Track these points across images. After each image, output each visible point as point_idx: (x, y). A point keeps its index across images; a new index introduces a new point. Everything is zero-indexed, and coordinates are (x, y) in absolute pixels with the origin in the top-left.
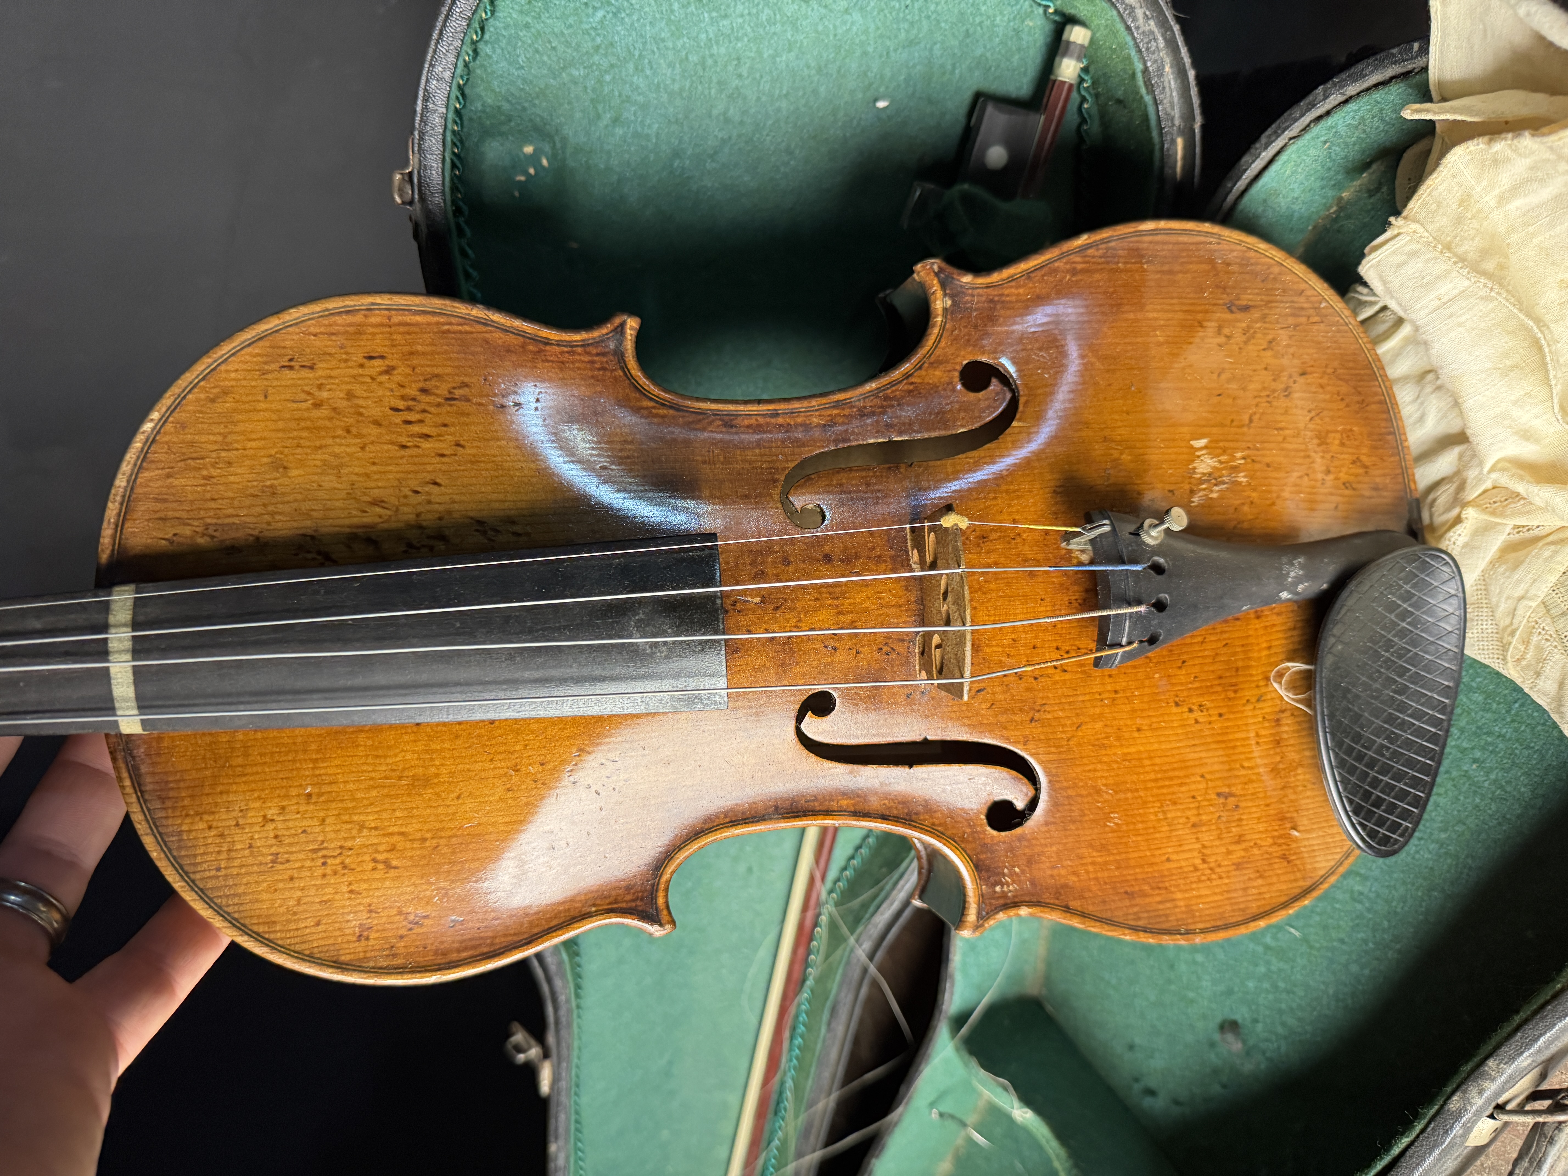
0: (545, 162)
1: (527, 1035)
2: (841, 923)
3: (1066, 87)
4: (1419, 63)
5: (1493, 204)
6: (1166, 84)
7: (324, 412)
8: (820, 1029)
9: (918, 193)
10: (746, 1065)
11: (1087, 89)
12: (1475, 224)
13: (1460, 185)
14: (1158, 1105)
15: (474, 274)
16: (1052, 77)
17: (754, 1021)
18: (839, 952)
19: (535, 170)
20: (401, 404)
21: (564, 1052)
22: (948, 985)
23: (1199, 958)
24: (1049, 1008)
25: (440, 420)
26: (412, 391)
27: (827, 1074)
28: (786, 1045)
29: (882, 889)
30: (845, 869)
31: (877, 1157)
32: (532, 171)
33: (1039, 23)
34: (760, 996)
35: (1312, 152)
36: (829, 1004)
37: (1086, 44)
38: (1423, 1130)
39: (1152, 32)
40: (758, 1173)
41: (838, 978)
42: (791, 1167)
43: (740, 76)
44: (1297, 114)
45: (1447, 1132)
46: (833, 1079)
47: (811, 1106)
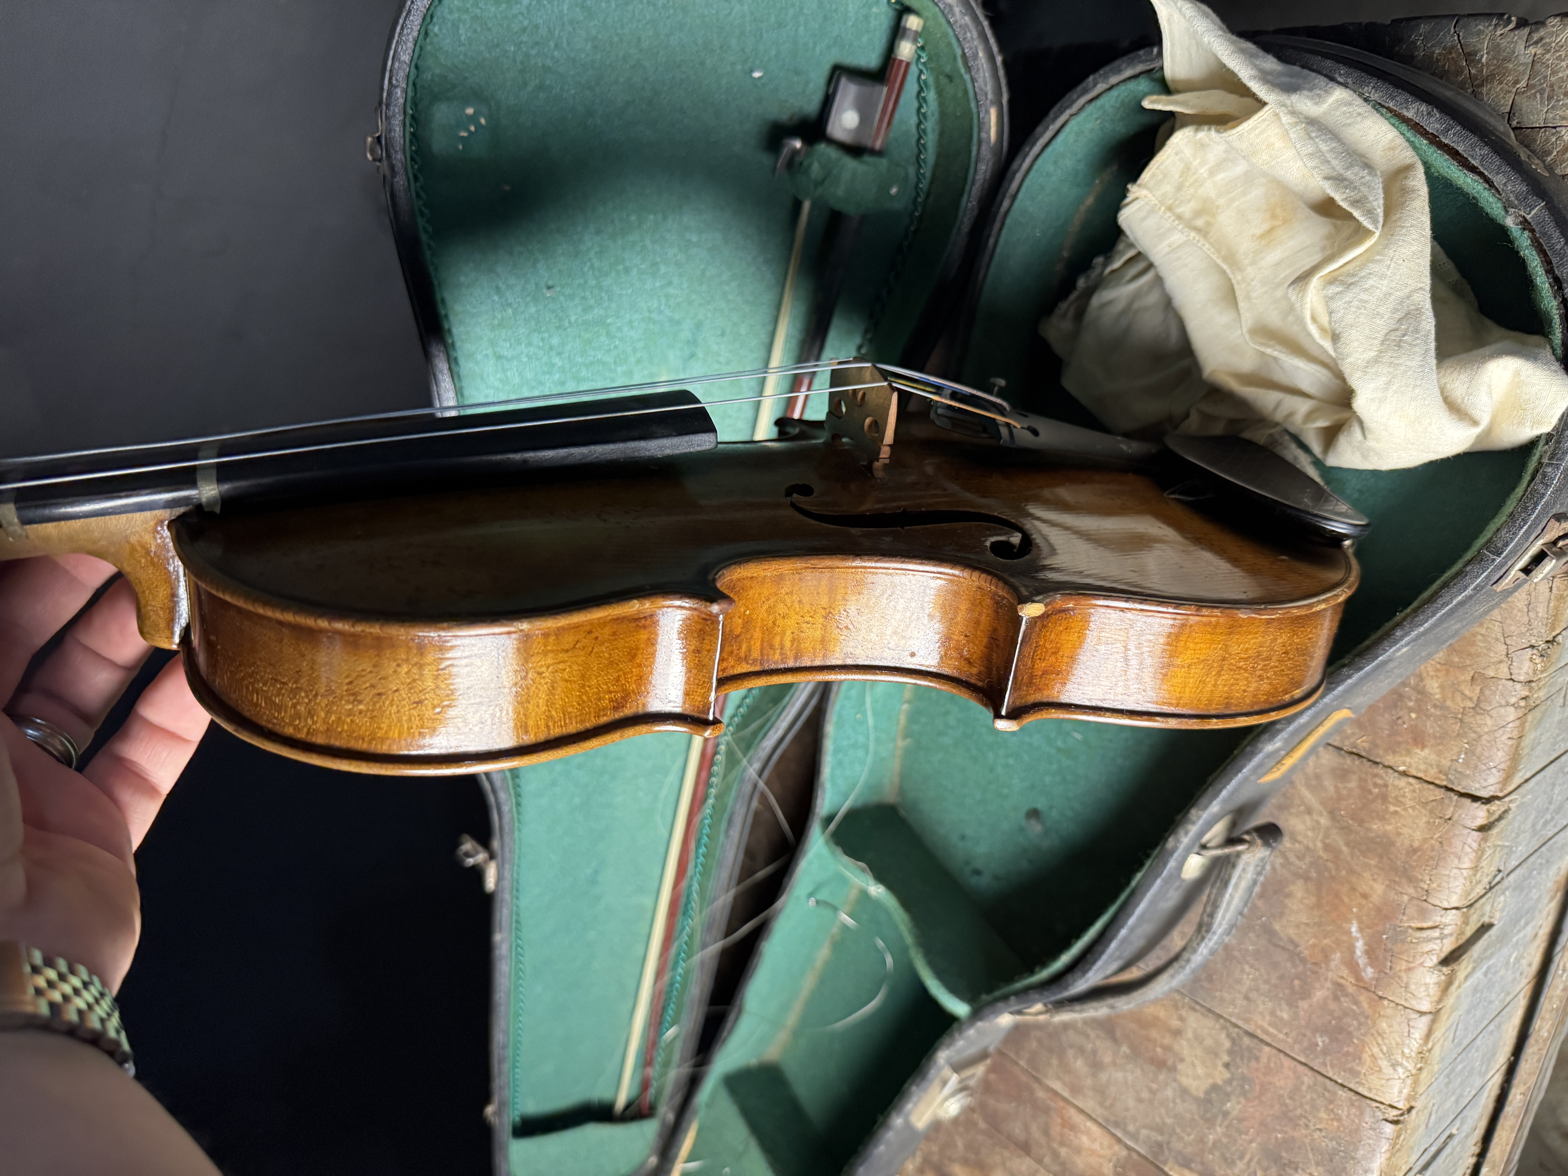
0: (483, 121)
1: (475, 843)
2: (736, 748)
3: (905, 63)
4: (1156, 65)
5: (1205, 175)
6: (980, 66)
8: (719, 837)
9: (786, 150)
10: (659, 872)
11: (923, 63)
12: (1192, 191)
13: (1181, 160)
14: (984, 882)
15: (426, 211)
16: (893, 56)
17: (666, 834)
18: (734, 773)
19: (476, 127)
21: (507, 854)
22: (820, 792)
23: (1011, 761)
24: (902, 812)
27: (725, 874)
28: (692, 855)
29: (768, 720)
30: (739, 706)
31: (766, 940)
32: (472, 128)
33: (883, 10)
34: (669, 814)
35: (1089, 126)
36: (726, 816)
37: (920, 29)
38: (1151, 865)
39: (967, 25)
40: (670, 964)
41: (733, 793)
42: (697, 958)
43: (641, 51)
44: (1075, 96)
45: (1165, 865)
46: (730, 878)
47: (713, 902)
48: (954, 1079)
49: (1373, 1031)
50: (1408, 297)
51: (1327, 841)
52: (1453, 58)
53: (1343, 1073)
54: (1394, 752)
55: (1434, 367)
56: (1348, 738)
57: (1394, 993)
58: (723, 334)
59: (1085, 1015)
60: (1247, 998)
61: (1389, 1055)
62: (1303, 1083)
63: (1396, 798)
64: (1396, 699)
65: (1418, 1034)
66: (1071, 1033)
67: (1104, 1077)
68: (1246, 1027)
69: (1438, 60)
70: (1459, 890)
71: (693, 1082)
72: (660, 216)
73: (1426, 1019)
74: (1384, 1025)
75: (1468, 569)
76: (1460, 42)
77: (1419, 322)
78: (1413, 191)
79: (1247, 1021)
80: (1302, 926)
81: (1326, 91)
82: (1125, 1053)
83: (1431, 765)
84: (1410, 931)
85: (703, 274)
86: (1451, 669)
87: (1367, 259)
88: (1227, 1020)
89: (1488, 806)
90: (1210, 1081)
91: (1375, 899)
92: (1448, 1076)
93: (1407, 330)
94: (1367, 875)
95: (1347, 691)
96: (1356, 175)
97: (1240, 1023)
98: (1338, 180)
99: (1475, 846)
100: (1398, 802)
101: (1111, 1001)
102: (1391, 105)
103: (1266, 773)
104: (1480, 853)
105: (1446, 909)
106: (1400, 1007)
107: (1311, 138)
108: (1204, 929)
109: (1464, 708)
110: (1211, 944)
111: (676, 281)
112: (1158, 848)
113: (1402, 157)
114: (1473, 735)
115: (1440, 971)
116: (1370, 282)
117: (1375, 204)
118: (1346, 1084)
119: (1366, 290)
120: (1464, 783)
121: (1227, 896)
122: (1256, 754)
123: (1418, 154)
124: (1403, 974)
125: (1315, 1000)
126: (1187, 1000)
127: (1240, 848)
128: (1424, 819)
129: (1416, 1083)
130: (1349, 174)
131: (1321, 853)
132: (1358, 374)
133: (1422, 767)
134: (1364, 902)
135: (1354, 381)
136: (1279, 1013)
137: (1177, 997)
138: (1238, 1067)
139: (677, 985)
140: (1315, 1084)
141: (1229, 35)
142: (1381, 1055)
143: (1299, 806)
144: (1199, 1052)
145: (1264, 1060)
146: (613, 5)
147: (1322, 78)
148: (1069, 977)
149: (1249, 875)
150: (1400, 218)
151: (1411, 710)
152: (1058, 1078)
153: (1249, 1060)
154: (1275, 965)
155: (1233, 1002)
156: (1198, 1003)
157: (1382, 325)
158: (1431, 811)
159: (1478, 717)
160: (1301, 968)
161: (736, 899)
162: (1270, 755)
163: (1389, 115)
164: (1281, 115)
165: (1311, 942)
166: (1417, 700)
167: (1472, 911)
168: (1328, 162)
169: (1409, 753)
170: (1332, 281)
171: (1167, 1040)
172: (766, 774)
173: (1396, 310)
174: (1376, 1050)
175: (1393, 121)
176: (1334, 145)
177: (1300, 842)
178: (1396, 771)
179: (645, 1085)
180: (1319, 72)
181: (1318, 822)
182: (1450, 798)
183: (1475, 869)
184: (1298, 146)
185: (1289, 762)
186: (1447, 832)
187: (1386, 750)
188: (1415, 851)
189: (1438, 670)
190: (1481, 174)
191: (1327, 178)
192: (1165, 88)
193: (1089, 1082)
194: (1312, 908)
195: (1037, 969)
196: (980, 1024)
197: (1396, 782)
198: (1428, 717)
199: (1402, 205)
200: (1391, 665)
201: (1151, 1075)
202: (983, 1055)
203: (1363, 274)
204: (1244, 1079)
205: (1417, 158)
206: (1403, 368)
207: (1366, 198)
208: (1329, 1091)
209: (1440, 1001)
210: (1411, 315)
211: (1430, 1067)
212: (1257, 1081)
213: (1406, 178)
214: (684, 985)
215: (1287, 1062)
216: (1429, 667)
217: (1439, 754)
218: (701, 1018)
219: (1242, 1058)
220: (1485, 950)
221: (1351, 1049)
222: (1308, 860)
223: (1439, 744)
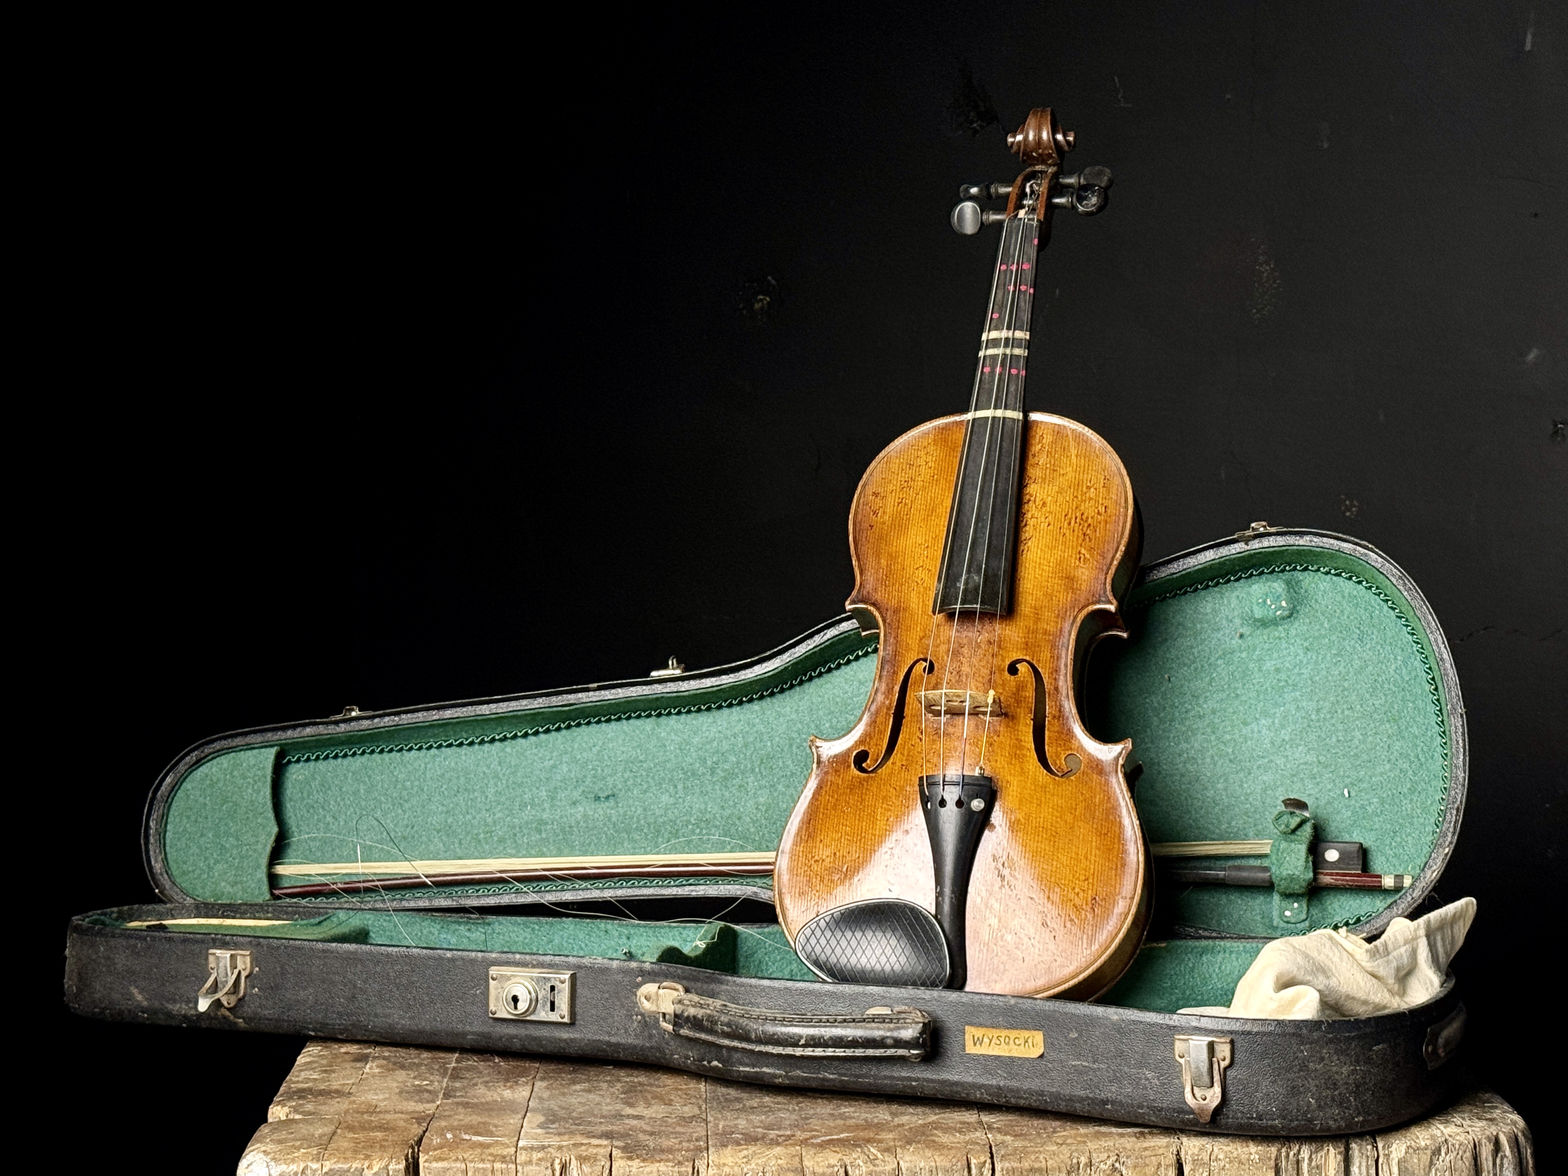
7: (1085, 489)
20: (1084, 517)
25: (1076, 529)
26: (1090, 521)
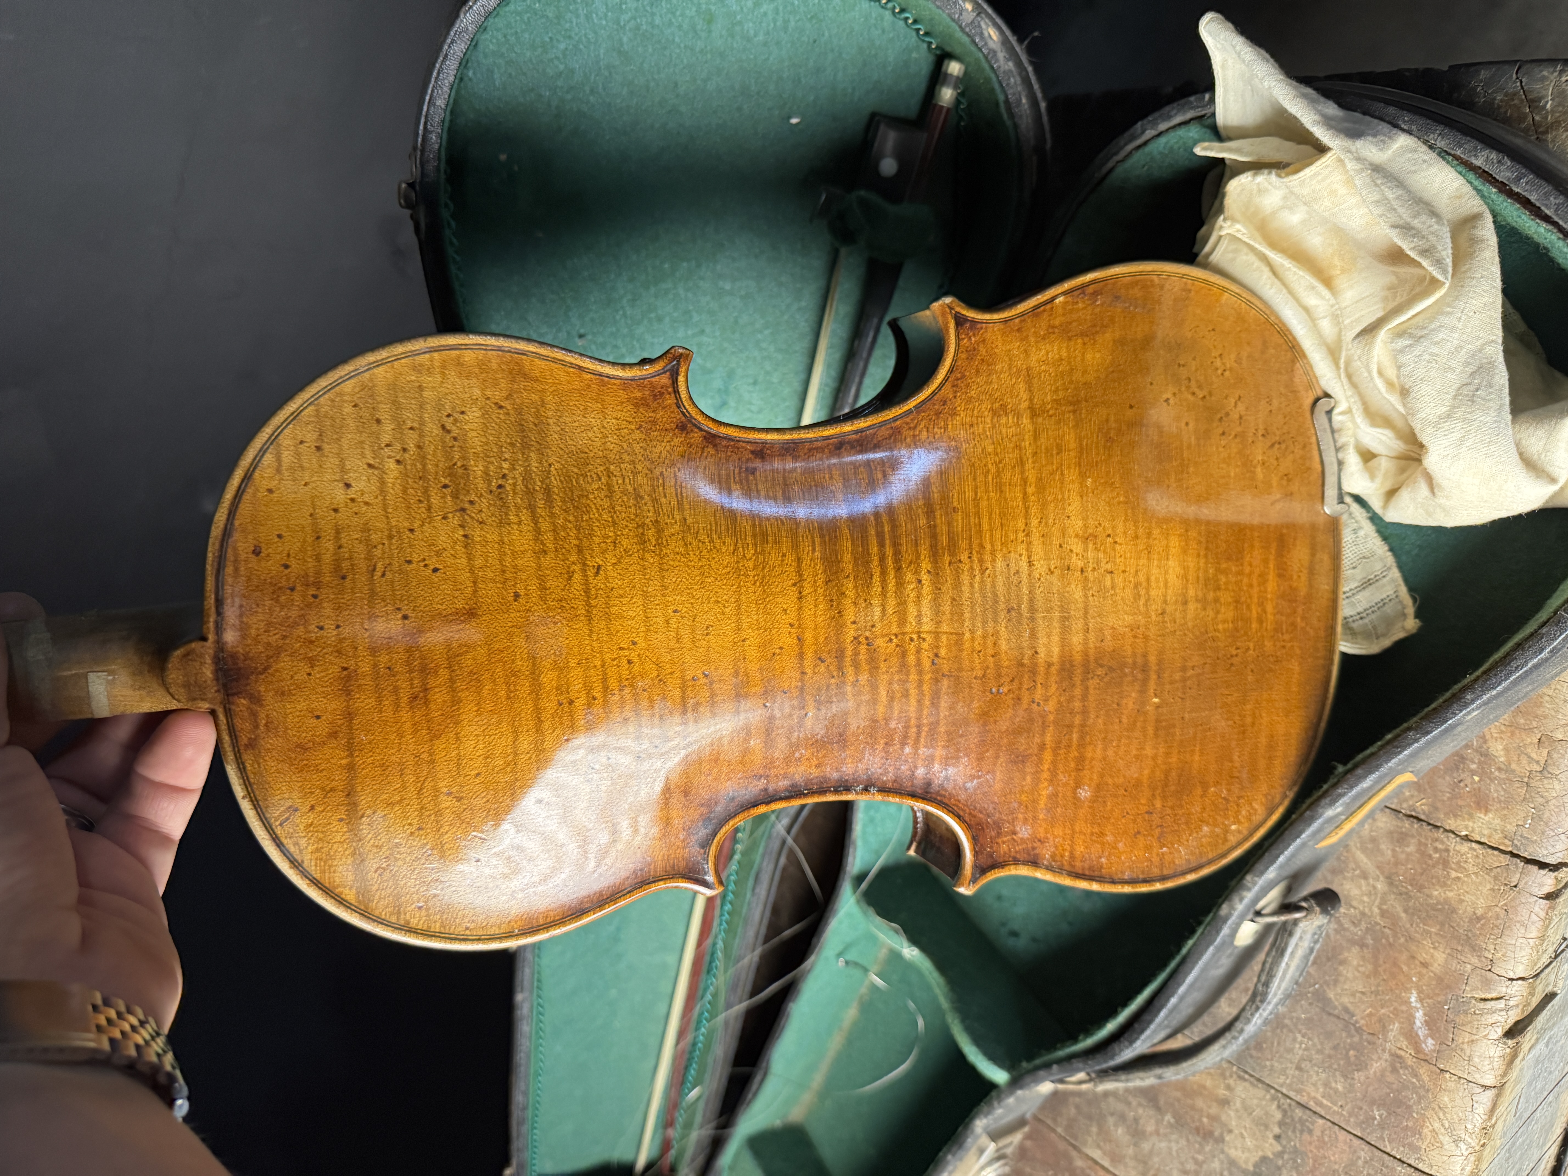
3: (944, 111)
4: (1207, 111)
6: (1023, 113)
8: (745, 894)
9: (823, 197)
11: (963, 110)
14: (1021, 944)
16: (933, 103)
22: (851, 850)
27: (751, 933)
28: (717, 912)
31: (794, 1001)
33: (924, 55)
35: (1136, 172)
36: (753, 873)
37: (961, 75)
38: (1202, 933)
39: (1010, 71)
40: (693, 1025)
41: (761, 850)
42: (721, 1018)
43: (678, 96)
44: (1122, 143)
45: (1218, 932)
46: (756, 937)
47: (738, 961)
48: (992, 1147)
49: (1433, 1105)
50: (1480, 351)
51: (1385, 907)
52: (1515, 105)
53: (1402, 1149)
54: (1456, 816)
55: (1510, 423)
56: (1406, 800)
57: (1457, 1067)
58: (755, 383)
59: (1131, 1085)
60: (1299, 1068)
61: (1450, 1130)
62: (1359, 1158)
63: (1458, 863)
64: (1458, 761)
65: (1481, 1110)
66: (1111, 1099)
67: (1146, 1146)
68: (1298, 1098)
69: (1499, 107)
70: (1525, 960)
71: (716, 1145)
72: (693, 263)
73: (1490, 1094)
74: (1446, 1099)
75: (1544, 630)
76: (1522, 87)
77: (1493, 377)
78: (1482, 241)
79: (1299, 1091)
80: (1358, 995)
81: (1390, 138)
82: (1169, 1122)
83: (1495, 830)
84: (1473, 1001)
85: (736, 322)
86: (1517, 732)
87: (1437, 310)
88: (1277, 1090)
89: (1556, 873)
90: (1260, 1153)
91: (1436, 967)
92: (1509, 1150)
93: (1480, 384)
94: (1427, 943)
95: (1411, 756)
96: (1424, 223)
97: (1292, 1094)
98: (1406, 229)
99: (1542, 914)
100: (1460, 867)
101: (1158, 1071)
102: (1458, 153)
103: (1324, 838)
104: (1547, 922)
105: (1512, 980)
106: (1462, 1081)
107: (1376, 185)
108: (1258, 998)
109: (1530, 771)
110: (1265, 1014)
111: (708, 330)
112: (1211, 915)
113: (1469, 206)
114: (1540, 800)
115: (1505, 1044)
116: (1441, 335)
117: (1444, 253)
118: (1405, 1159)
119: (1437, 343)
120: (1531, 850)
121: (1283, 965)
122: (1317, 819)
123: (1487, 204)
124: (1465, 1046)
125: (1372, 1072)
126: (1235, 1069)
127: (1297, 915)
128: (1488, 886)
129: (1479, 1160)
130: (1416, 223)
131: (1378, 919)
132: (1429, 430)
133: (1486, 832)
134: (1424, 971)
135: (1424, 437)
136: (1333, 1085)
137: (1225, 1065)
138: (1290, 1140)
139: (700, 1045)
140: (1371, 1159)
141: (1289, 81)
142: (1442, 1130)
143: (1354, 870)
144: (1248, 1123)
145: (1317, 1133)
146: (650, 50)
147: (1385, 125)
148: (1116, 1046)
149: (1306, 944)
150: (1470, 269)
151: (1473, 773)
152: (1099, 1147)
153: (1302, 1132)
154: (1329, 1035)
155: (1283, 1072)
156: (1246, 1072)
157: (1454, 379)
158: (1496, 878)
159: (1546, 781)
160: (1356, 1039)
161: (763, 957)
162: (1330, 820)
163: (1456, 162)
164: (1346, 161)
165: (1368, 1011)
166: (1480, 763)
167: (1538, 981)
168: (1395, 209)
169: (1471, 816)
170: (1400, 333)
171: (1214, 1111)
172: (794, 830)
173: (1467, 364)
174: (1437, 1125)
175: (1460, 169)
176: (1400, 192)
177: (1355, 908)
178: (1457, 836)
179: (666, 1146)
180: (1382, 119)
181: (1374, 887)
182: (1516, 864)
183: (1542, 938)
184: (1364, 193)
185: (1347, 827)
186: (1513, 899)
187: (1446, 814)
188: (1478, 919)
189: (1502, 732)
190: (1555, 224)
191: (1394, 226)
192: (1217, 134)
193: (1131, 1151)
194: (1368, 977)
195: (1081, 1038)
196: (1019, 1092)
197: (1458, 848)
198: (1492, 780)
199: (1471, 255)
200: (1459, 728)
201: (1197, 1146)
202: (1021, 1123)
203: (1433, 326)
204: (1296, 1151)
205: (1485, 206)
206: (1477, 423)
207: (1434, 247)
208: (1387, 1167)
209: (1505, 1074)
210: (1483, 369)
211: (1492, 1143)
212: (1310, 1155)
213: (1474, 227)
214: (708, 1046)
215: (1342, 1135)
216: (1493, 730)
217: (1504, 818)
218: (724, 1081)
219: (1294, 1131)
220: (1548, 1020)
221: (1410, 1124)
222: (1363, 926)
223: (1504, 808)
